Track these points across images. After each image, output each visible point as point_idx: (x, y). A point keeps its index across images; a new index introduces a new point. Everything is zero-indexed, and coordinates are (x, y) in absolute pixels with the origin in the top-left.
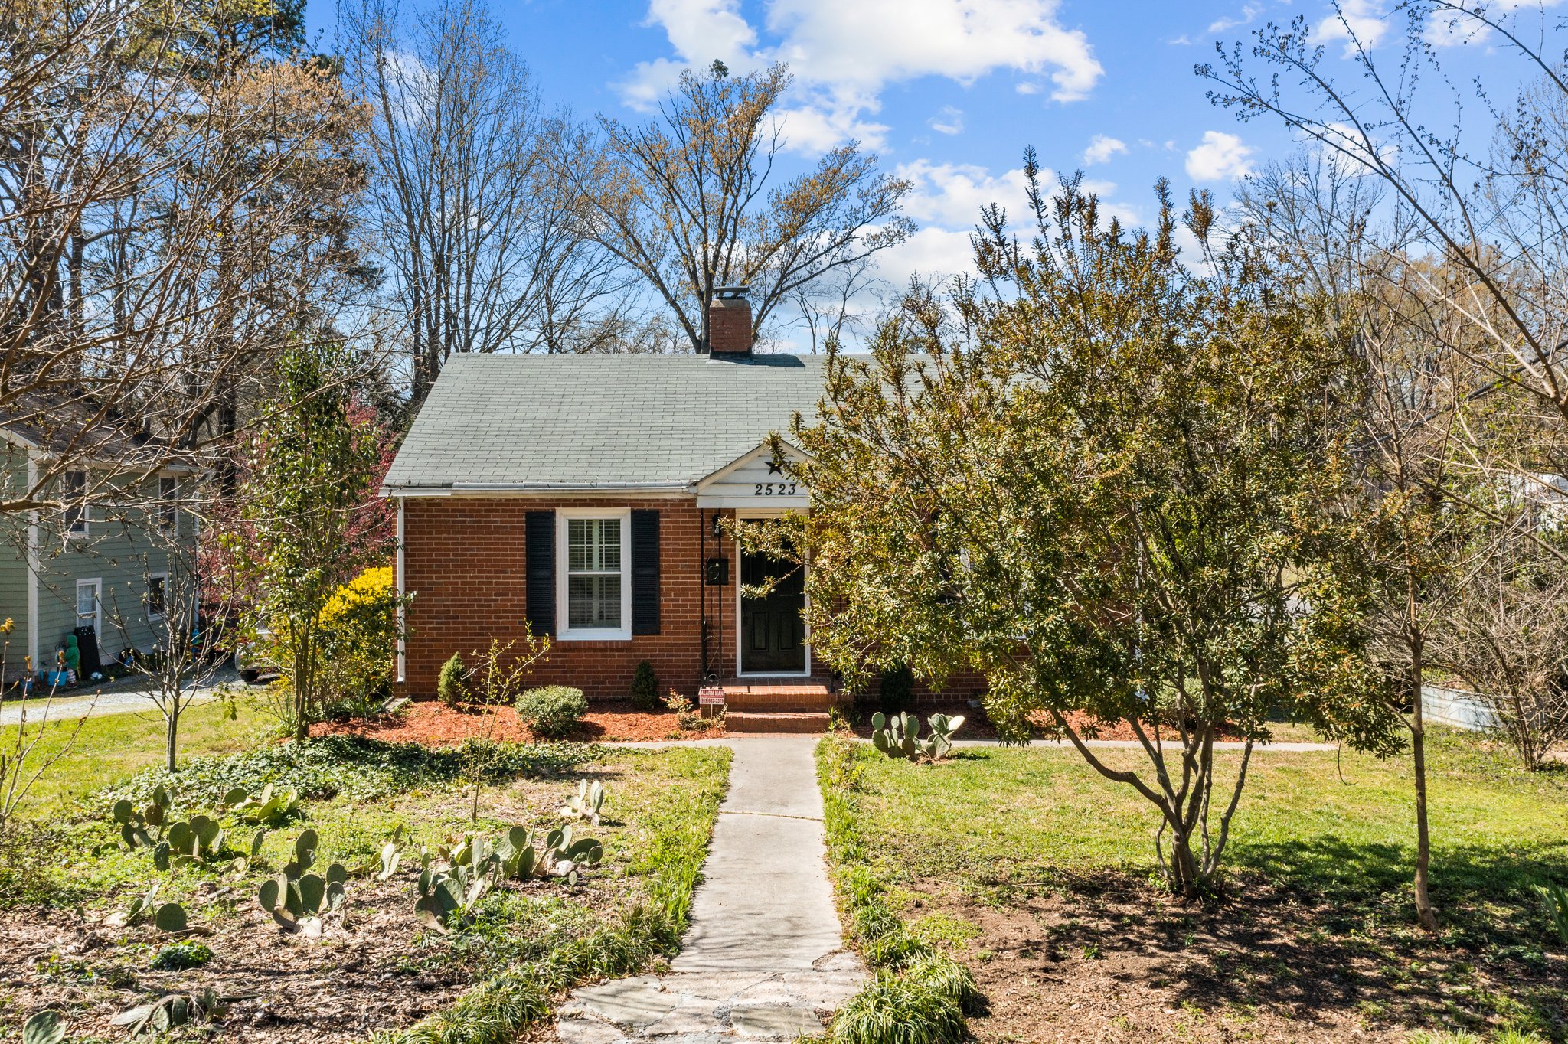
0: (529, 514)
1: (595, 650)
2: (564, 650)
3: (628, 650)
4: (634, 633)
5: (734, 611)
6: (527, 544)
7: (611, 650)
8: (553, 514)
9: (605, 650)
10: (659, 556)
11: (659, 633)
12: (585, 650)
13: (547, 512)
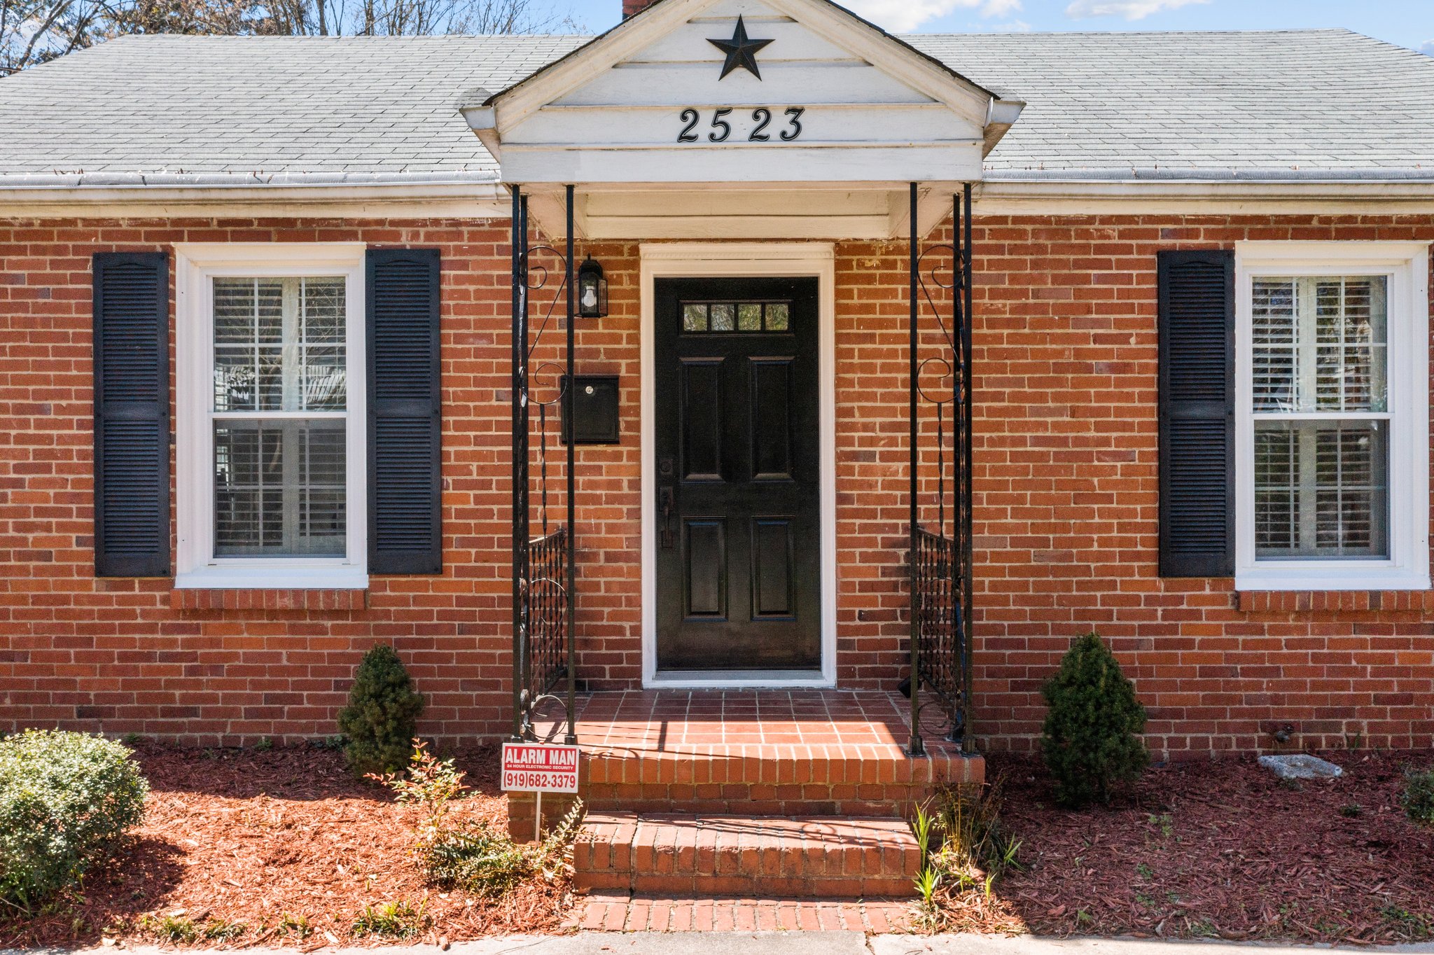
0: (101, 258)
1: (273, 614)
2: (194, 613)
3: (357, 614)
4: (373, 569)
5: (636, 514)
6: (95, 338)
7: (315, 613)
8: (166, 257)
9: (298, 613)
10: (440, 367)
11: (439, 570)
12: (250, 613)
13: (149, 254)
